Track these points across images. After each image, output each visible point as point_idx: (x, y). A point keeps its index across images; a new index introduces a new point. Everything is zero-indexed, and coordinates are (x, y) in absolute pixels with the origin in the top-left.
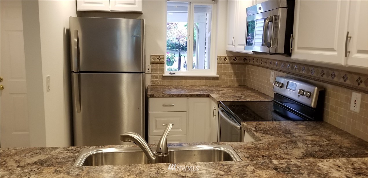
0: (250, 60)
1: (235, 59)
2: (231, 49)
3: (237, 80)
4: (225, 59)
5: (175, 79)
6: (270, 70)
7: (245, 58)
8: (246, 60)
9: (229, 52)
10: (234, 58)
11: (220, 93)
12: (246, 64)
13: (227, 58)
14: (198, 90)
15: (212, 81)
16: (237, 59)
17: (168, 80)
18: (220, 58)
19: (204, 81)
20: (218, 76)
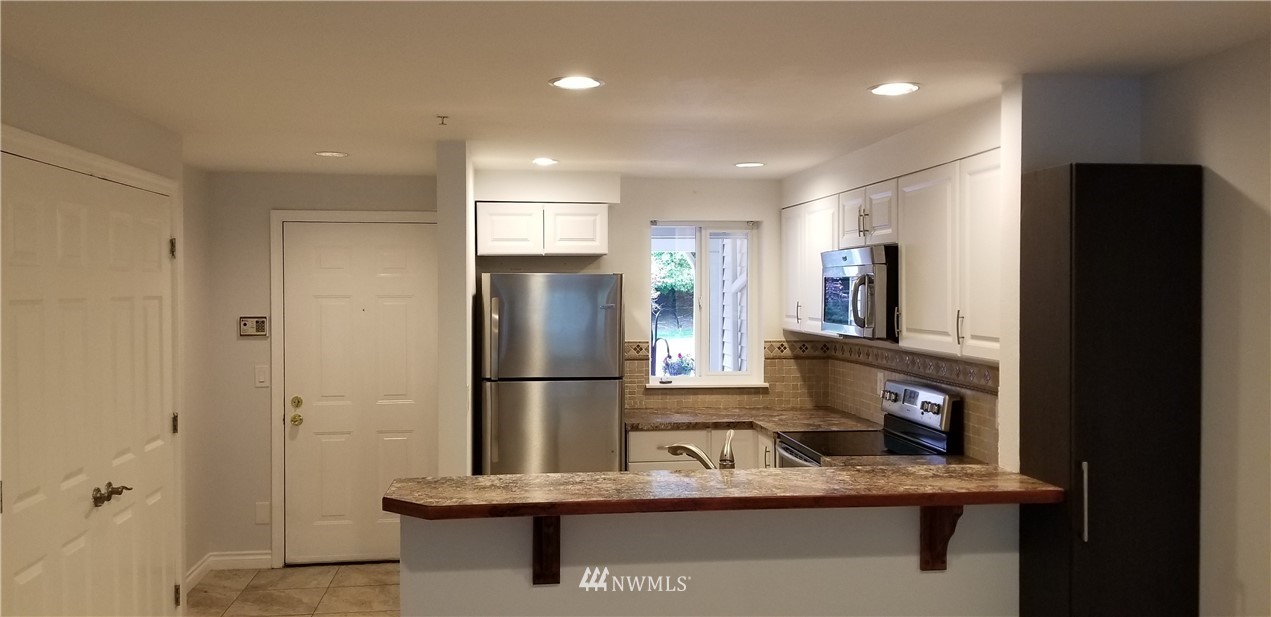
0: (835, 349)
1: (803, 347)
2: (794, 326)
3: (810, 395)
4: (781, 348)
5: (672, 394)
6: (876, 370)
7: (825, 346)
8: (828, 349)
9: (787, 333)
10: (800, 345)
11: (776, 419)
12: (829, 357)
13: (786, 345)
14: (727, 416)
15: (754, 398)
16: (806, 348)
17: (656, 397)
18: (769, 346)
19: (738, 398)
20: (767, 385)
